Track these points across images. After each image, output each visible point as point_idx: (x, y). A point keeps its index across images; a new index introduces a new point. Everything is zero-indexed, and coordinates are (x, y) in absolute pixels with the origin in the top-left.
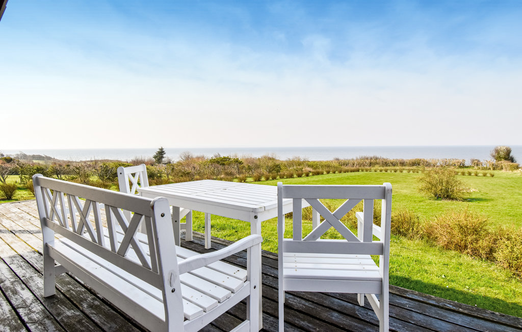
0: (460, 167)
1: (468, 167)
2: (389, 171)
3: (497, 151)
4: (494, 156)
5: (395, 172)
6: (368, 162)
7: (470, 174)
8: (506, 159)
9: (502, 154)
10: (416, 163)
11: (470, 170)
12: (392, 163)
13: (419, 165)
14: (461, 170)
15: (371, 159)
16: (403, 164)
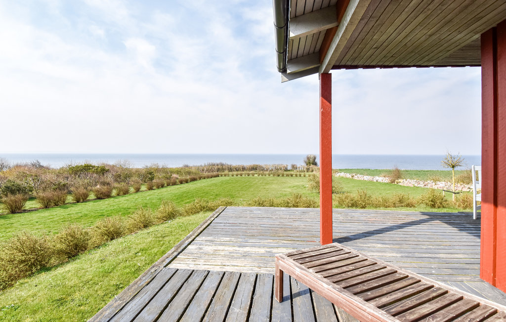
0: (285, 170)
1: (289, 170)
2: (243, 176)
3: (308, 158)
4: (305, 162)
5: (248, 175)
6: (216, 167)
7: (292, 175)
8: (313, 164)
9: (311, 160)
10: (254, 168)
11: (292, 173)
12: (236, 169)
13: (256, 169)
14: (285, 173)
15: (218, 165)
16: (244, 169)
